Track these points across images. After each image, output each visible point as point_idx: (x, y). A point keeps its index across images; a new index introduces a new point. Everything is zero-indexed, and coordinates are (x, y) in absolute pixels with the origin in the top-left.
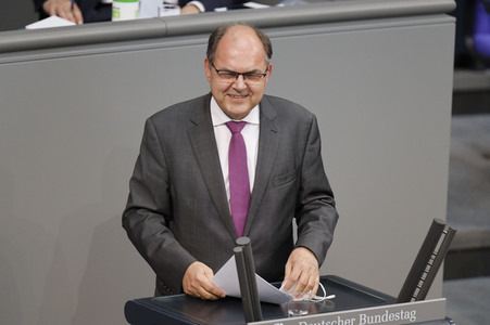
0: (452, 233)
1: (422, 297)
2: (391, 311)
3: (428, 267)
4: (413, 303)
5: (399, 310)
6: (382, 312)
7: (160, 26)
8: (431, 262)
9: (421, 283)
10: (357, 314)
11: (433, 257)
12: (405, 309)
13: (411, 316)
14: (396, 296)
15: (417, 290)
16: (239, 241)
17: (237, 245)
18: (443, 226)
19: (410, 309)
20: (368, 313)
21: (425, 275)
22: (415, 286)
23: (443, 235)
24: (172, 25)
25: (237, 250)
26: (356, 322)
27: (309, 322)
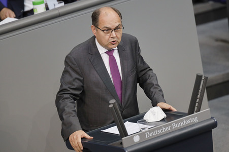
0: (206, 78)
1: (199, 110)
2: (186, 119)
3: (199, 96)
4: (195, 114)
5: (189, 118)
6: (182, 121)
7: (56, 12)
8: (199, 93)
9: (197, 104)
10: (171, 124)
11: (200, 91)
12: (192, 117)
13: (196, 120)
14: (187, 112)
15: (196, 108)
16: (111, 102)
18: (201, 76)
19: (194, 117)
20: (176, 123)
21: (198, 100)
22: (195, 106)
23: (202, 81)
24: (61, 11)
25: (111, 106)
26: (171, 128)
27: (150, 132)
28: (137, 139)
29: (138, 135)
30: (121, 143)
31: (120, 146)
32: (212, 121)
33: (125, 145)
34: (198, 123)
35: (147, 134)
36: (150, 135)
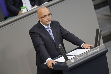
0: (101, 30)
1: (99, 45)
2: (94, 50)
3: (98, 39)
4: (98, 47)
5: (95, 49)
8: (99, 37)
9: (98, 42)
12: (96, 48)
13: (98, 50)
15: (98, 44)
16: (59, 45)
17: (59, 46)
18: (99, 30)
19: (97, 48)
21: (98, 41)
22: (97, 43)
25: (59, 47)
26: (88, 54)
27: (78, 57)
28: (73, 61)
29: (73, 59)
30: (66, 64)
31: (66, 65)
32: (106, 49)
33: (68, 64)
34: (100, 51)
35: (77, 58)
36: (78, 58)
